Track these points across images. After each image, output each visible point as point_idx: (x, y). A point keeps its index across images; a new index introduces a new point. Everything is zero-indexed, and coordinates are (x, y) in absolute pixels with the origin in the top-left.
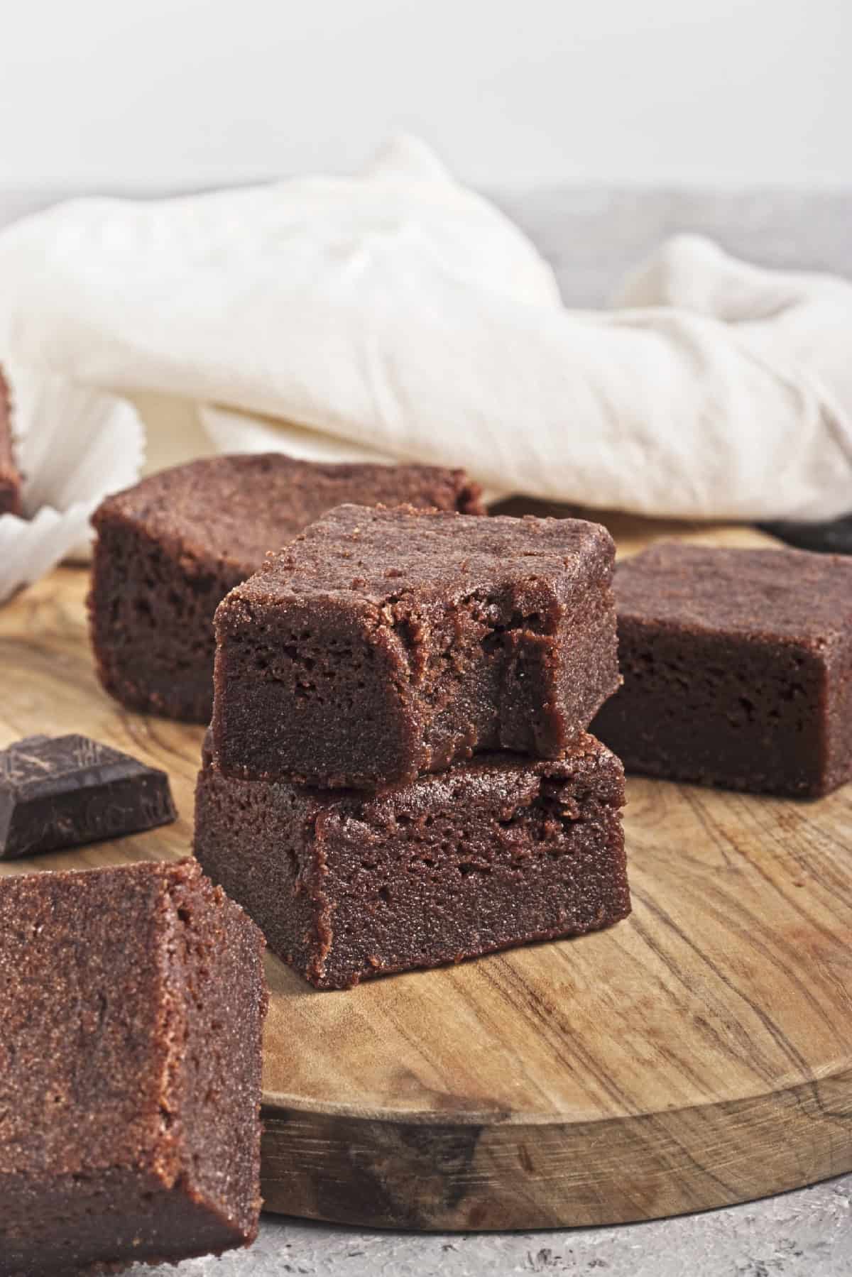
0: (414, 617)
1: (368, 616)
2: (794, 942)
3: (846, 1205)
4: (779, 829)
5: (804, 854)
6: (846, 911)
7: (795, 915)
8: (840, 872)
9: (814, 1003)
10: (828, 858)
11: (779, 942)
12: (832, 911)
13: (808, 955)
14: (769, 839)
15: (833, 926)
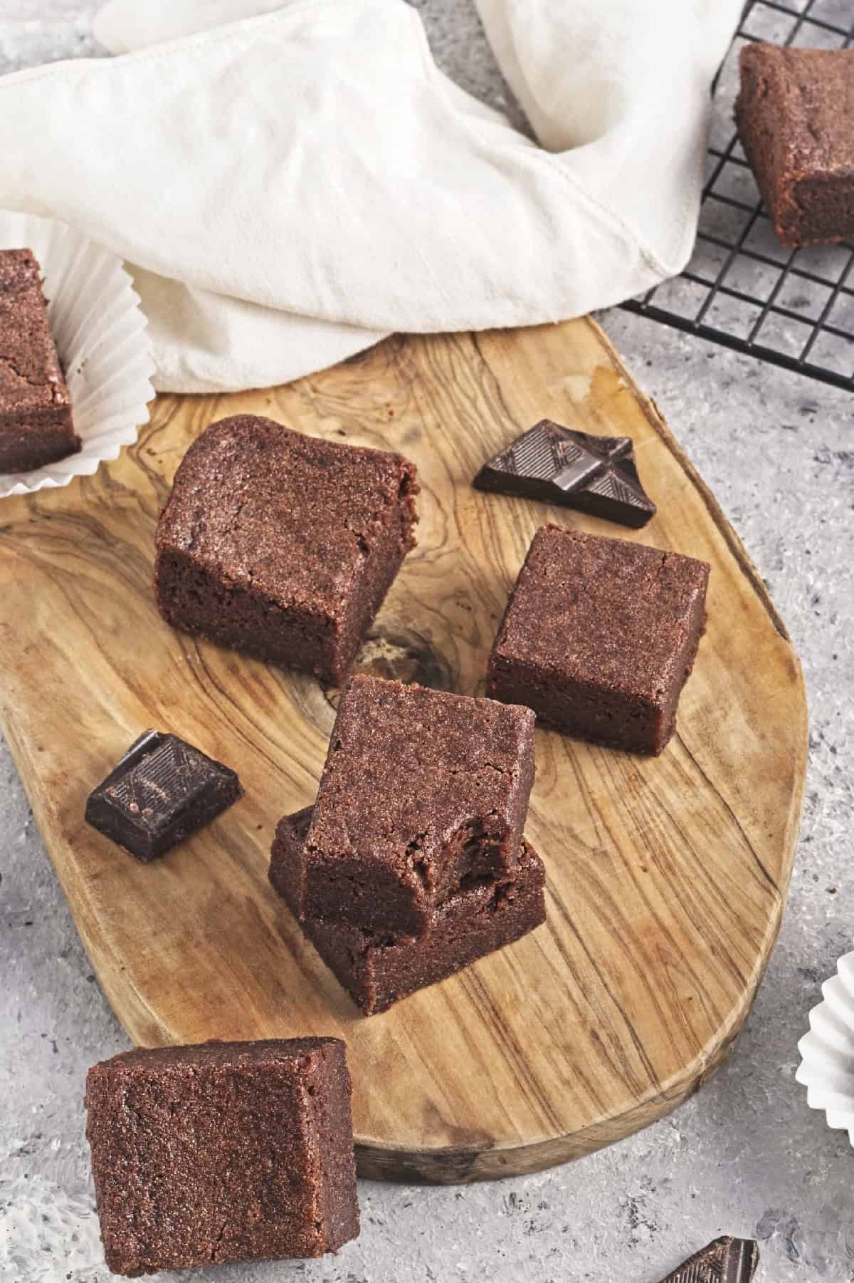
0: (426, 860)
1: (399, 868)
2: (645, 941)
3: (678, 1139)
4: (629, 796)
5: (646, 829)
6: (674, 901)
7: (645, 909)
8: (670, 851)
9: (660, 1013)
10: (661, 833)
11: (636, 941)
12: (666, 901)
13: (654, 957)
14: (624, 810)
15: (668, 921)
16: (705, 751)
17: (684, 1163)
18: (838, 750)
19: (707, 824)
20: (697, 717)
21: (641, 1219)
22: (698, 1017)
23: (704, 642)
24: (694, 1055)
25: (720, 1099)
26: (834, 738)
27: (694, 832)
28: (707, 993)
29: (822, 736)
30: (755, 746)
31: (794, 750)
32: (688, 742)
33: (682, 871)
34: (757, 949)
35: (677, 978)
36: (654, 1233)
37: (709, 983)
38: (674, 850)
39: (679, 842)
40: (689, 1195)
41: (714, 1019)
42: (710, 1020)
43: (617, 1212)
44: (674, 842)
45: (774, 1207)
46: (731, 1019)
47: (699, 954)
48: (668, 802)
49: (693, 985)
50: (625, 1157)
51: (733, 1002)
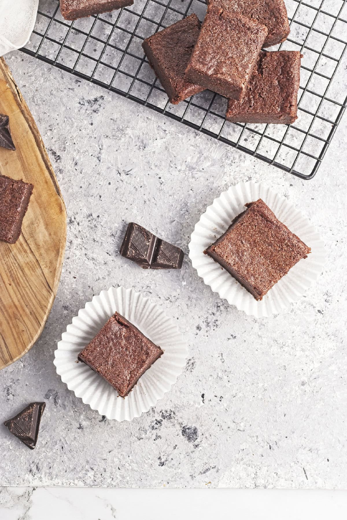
2: (9, 311)
3: (22, 366)
4: (5, 257)
5: (11, 269)
6: (19, 296)
7: (10, 299)
8: (18, 277)
9: (13, 335)
10: (15, 270)
11: (6, 311)
12: (17, 296)
13: (12, 316)
14: (4, 262)
15: (17, 303)
16: (31, 239)
17: (24, 373)
18: (80, 224)
19: (31, 267)
20: (29, 226)
21: (10, 393)
22: (25, 336)
23: (32, 197)
24: (24, 350)
25: (36, 352)
26: (79, 219)
27: (26, 270)
28: (29, 330)
29: (75, 219)
30: (47, 238)
31: (60, 240)
32: (26, 236)
33: (22, 285)
34: (45, 313)
35: (19, 324)
36: (14, 397)
37: (30, 326)
38: (20, 277)
39: (22, 274)
40: (25, 385)
41: (30, 338)
42: (29, 338)
43: (3, 390)
44: (20, 274)
45: (51, 388)
46: (36, 337)
47: (26, 315)
48: (18, 259)
49: (24, 326)
50: (6, 372)
51: (37, 332)
